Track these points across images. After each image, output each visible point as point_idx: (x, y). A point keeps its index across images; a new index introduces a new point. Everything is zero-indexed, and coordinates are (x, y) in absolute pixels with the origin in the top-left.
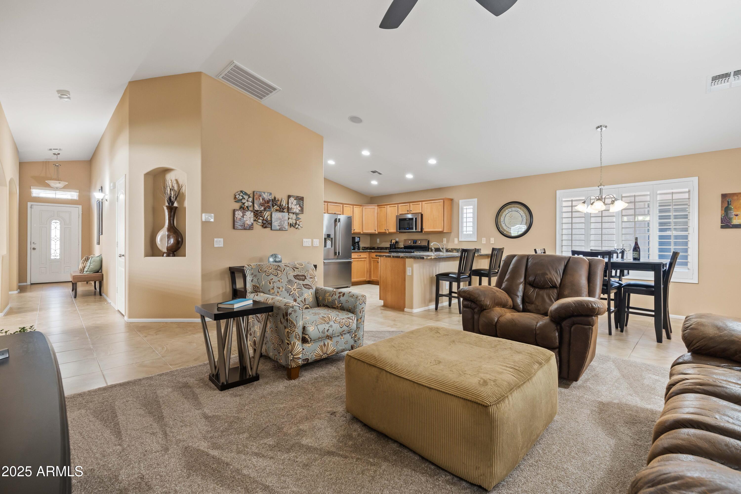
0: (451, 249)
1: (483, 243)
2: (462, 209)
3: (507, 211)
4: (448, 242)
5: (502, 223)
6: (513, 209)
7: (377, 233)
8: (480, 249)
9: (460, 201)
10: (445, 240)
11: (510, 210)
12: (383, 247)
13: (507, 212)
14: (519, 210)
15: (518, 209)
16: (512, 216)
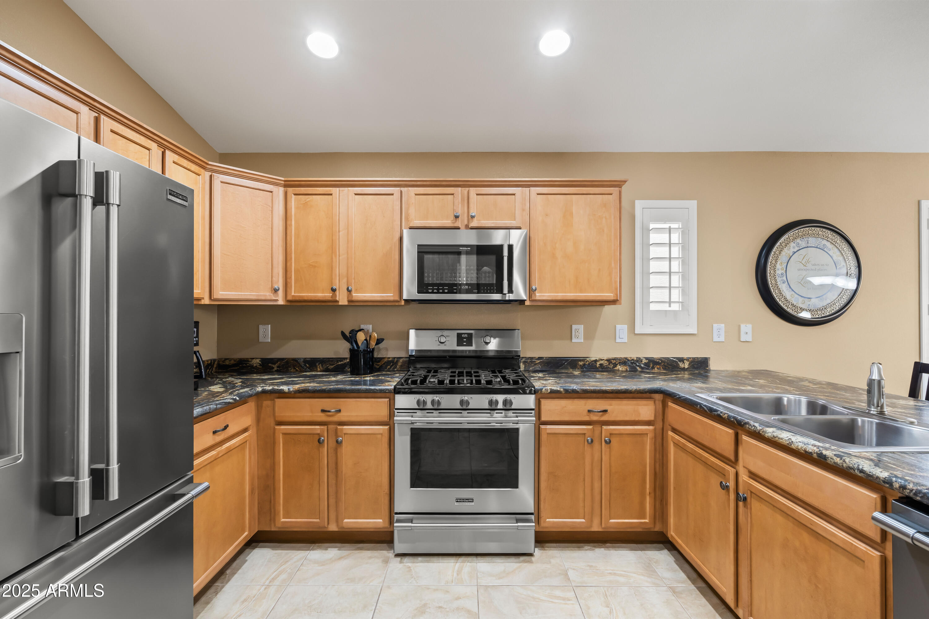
0: (609, 360)
1: (716, 339)
2: (646, 231)
3: (792, 244)
4: (589, 336)
5: (779, 280)
6: (812, 241)
7: (281, 302)
8: (710, 358)
9: (639, 204)
10: (579, 329)
11: (803, 244)
12: (295, 360)
13: (792, 250)
14: (828, 244)
15: (825, 242)
16: (808, 261)
